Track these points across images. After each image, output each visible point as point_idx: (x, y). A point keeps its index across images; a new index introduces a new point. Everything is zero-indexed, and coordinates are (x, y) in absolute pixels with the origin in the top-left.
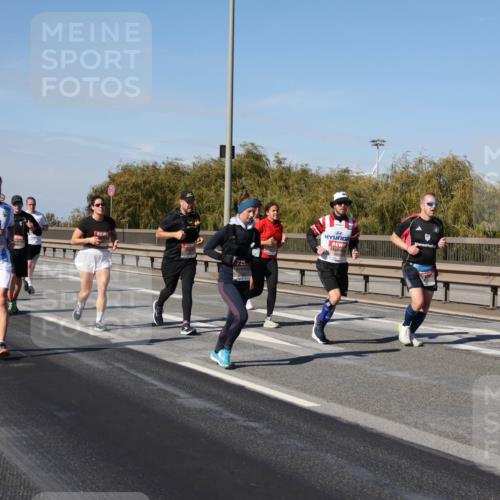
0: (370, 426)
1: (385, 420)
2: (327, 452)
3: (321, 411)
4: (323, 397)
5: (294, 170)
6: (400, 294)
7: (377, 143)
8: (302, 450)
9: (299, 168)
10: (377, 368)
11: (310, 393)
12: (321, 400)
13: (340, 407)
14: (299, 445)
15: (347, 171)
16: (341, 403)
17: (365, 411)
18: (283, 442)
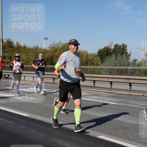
0: (44, 121)
1: (49, 119)
2: (32, 129)
3: (30, 117)
4: (31, 113)
5: (22, 46)
6: (53, 82)
7: (46, 39)
8: (24, 129)
9: (23, 46)
10: (46, 104)
11: (27, 112)
12: (30, 114)
13: (36, 115)
14: (23, 127)
15: (37, 47)
16: (36, 114)
17: (43, 117)
18: (18, 127)
